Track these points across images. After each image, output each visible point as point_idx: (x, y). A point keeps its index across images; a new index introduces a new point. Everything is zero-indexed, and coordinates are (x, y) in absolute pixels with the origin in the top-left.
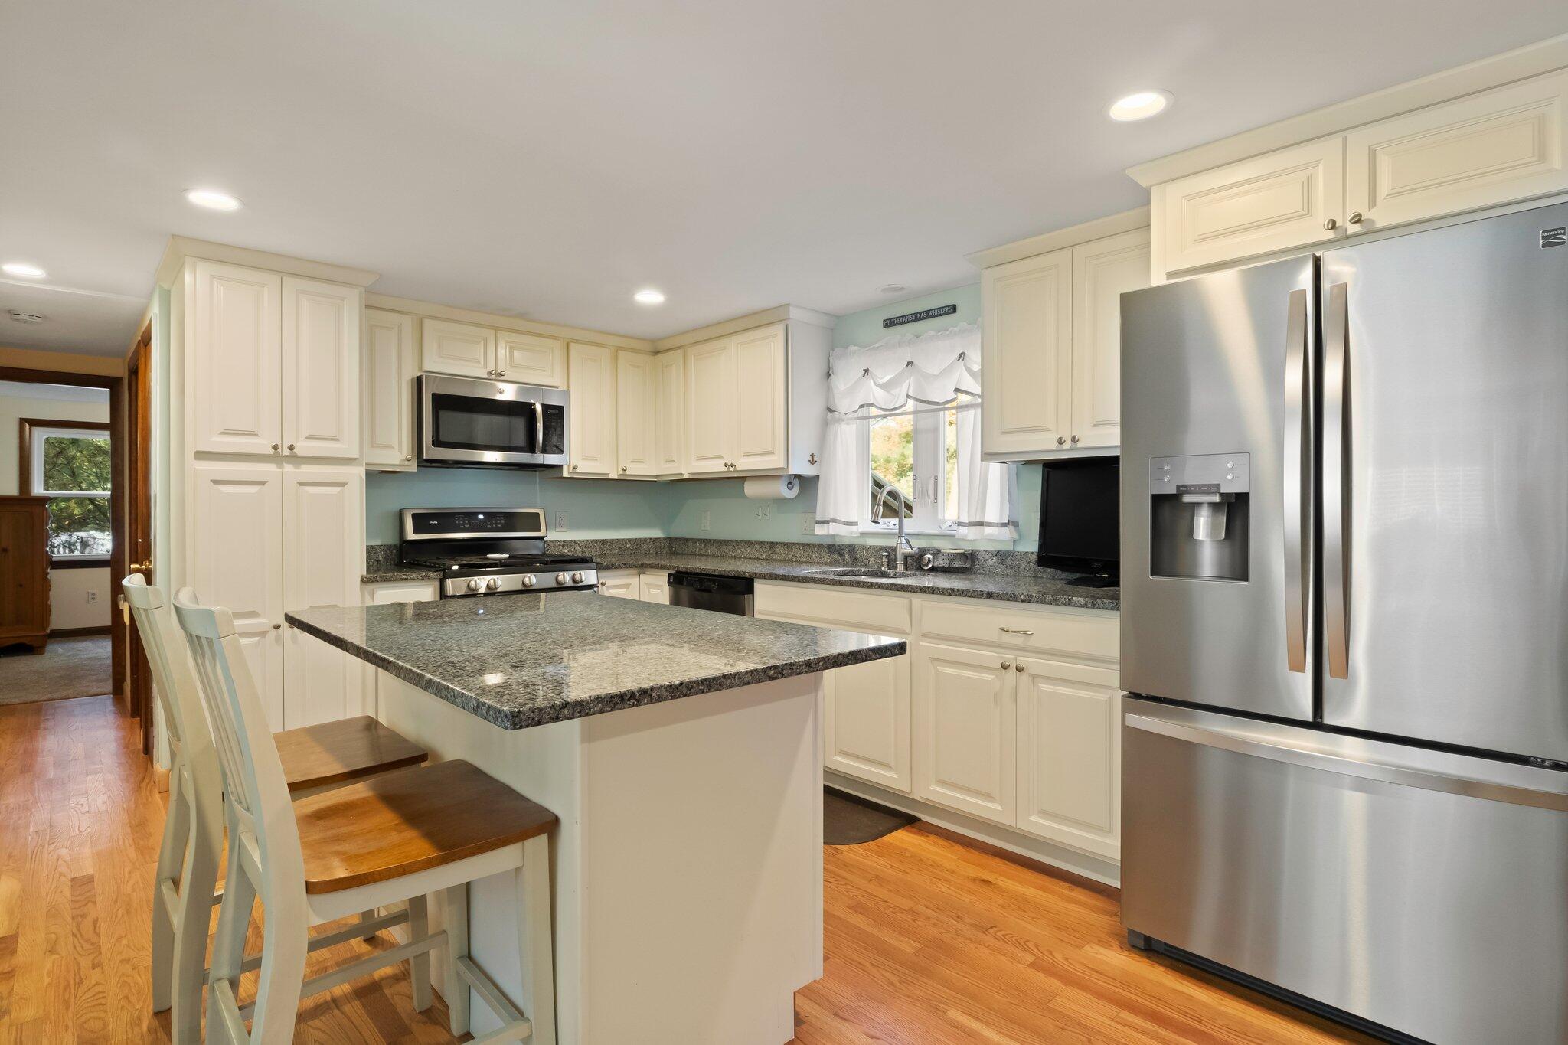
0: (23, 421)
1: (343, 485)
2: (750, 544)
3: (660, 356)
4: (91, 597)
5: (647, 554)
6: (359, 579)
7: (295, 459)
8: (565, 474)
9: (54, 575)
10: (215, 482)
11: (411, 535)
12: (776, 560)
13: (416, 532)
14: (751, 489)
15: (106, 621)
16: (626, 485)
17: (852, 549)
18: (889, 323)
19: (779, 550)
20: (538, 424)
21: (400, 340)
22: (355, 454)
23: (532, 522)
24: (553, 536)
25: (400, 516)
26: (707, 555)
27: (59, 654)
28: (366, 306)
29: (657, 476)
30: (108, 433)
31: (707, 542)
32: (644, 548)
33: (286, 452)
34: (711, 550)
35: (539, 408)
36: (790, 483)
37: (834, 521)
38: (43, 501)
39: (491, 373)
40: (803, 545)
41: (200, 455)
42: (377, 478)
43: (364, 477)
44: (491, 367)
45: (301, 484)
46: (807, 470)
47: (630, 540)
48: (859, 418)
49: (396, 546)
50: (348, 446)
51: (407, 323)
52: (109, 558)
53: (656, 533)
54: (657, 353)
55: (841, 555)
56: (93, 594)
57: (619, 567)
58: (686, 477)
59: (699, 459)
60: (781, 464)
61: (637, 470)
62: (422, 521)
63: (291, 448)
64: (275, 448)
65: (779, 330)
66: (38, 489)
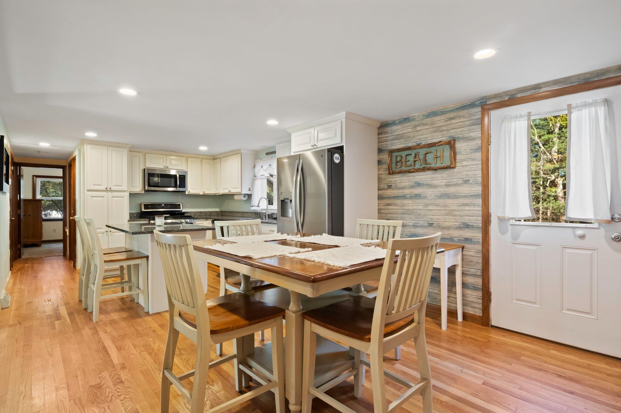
0: (33, 176)
1: (123, 197)
2: (239, 212)
3: (215, 160)
4: (54, 230)
5: (214, 216)
6: (127, 220)
7: (111, 191)
8: (187, 193)
9: (44, 223)
10: (92, 197)
11: (143, 210)
12: (244, 217)
13: (145, 209)
14: (236, 197)
15: (61, 237)
16: (205, 196)
17: (259, 213)
18: (267, 154)
19: (245, 214)
20: (178, 180)
21: (139, 160)
22: (126, 189)
23: (178, 206)
24: (184, 211)
25: (141, 204)
26: (230, 216)
27: (45, 247)
28: (129, 151)
29: (215, 194)
30: (62, 179)
31: (230, 212)
32: (213, 214)
33: (109, 189)
34: (231, 214)
35: (178, 176)
36: (244, 196)
37: (254, 206)
38: (40, 201)
39: (165, 167)
40: (250, 212)
41: (88, 190)
42: (132, 195)
43: (129, 195)
44: (165, 165)
45: (113, 197)
46: (249, 193)
47: (209, 212)
48: (261, 179)
49: (140, 213)
50: (125, 188)
51: (141, 155)
52: (62, 218)
53: (217, 210)
54: (214, 159)
55: (257, 215)
56: (55, 230)
57: (200, 219)
58: (221, 194)
59: (224, 189)
60: (240, 191)
61: (208, 192)
62: (146, 206)
63: (110, 188)
64: (106, 188)
65: (239, 155)
66: (39, 197)
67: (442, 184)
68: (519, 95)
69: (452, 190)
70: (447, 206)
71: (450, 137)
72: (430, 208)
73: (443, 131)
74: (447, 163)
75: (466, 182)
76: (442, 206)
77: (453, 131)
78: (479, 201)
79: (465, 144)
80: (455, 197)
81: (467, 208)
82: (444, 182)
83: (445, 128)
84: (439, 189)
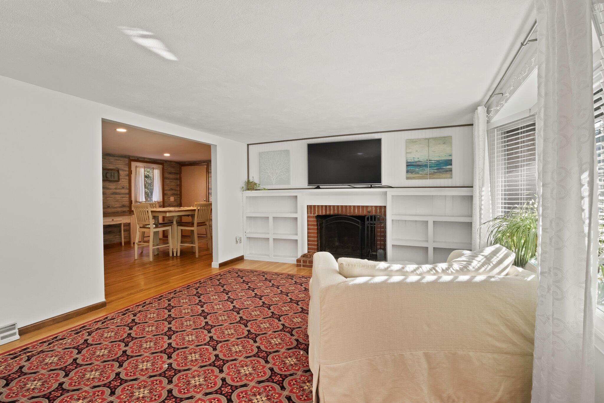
67: (113, 188)
68: (140, 159)
69: (118, 191)
70: (116, 198)
71: (117, 168)
72: (108, 199)
73: (113, 164)
74: (116, 179)
75: (123, 188)
76: (113, 198)
77: (118, 165)
78: (128, 196)
79: (122, 172)
80: (119, 194)
81: (124, 199)
82: (114, 187)
83: (114, 163)
84: (112, 190)
